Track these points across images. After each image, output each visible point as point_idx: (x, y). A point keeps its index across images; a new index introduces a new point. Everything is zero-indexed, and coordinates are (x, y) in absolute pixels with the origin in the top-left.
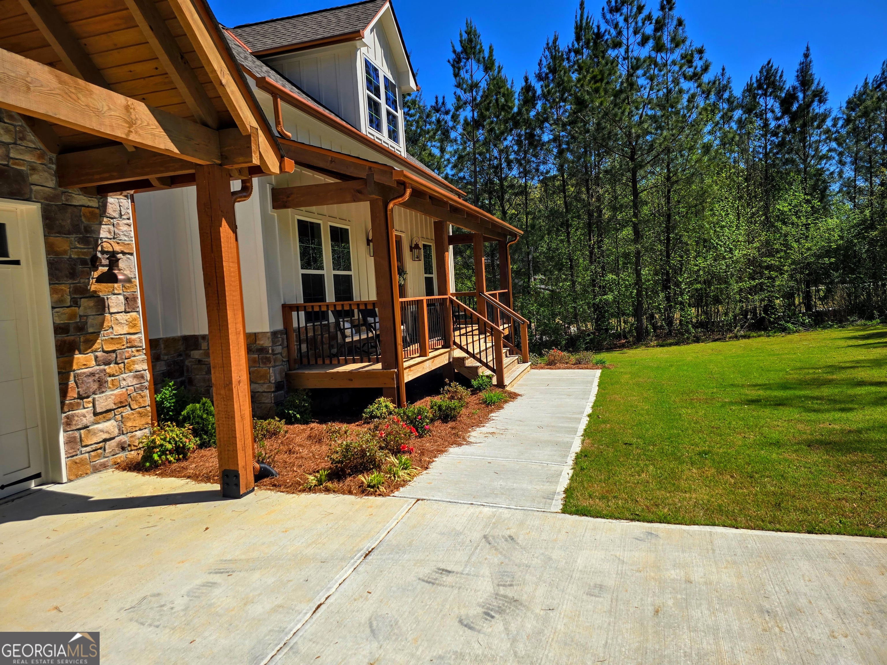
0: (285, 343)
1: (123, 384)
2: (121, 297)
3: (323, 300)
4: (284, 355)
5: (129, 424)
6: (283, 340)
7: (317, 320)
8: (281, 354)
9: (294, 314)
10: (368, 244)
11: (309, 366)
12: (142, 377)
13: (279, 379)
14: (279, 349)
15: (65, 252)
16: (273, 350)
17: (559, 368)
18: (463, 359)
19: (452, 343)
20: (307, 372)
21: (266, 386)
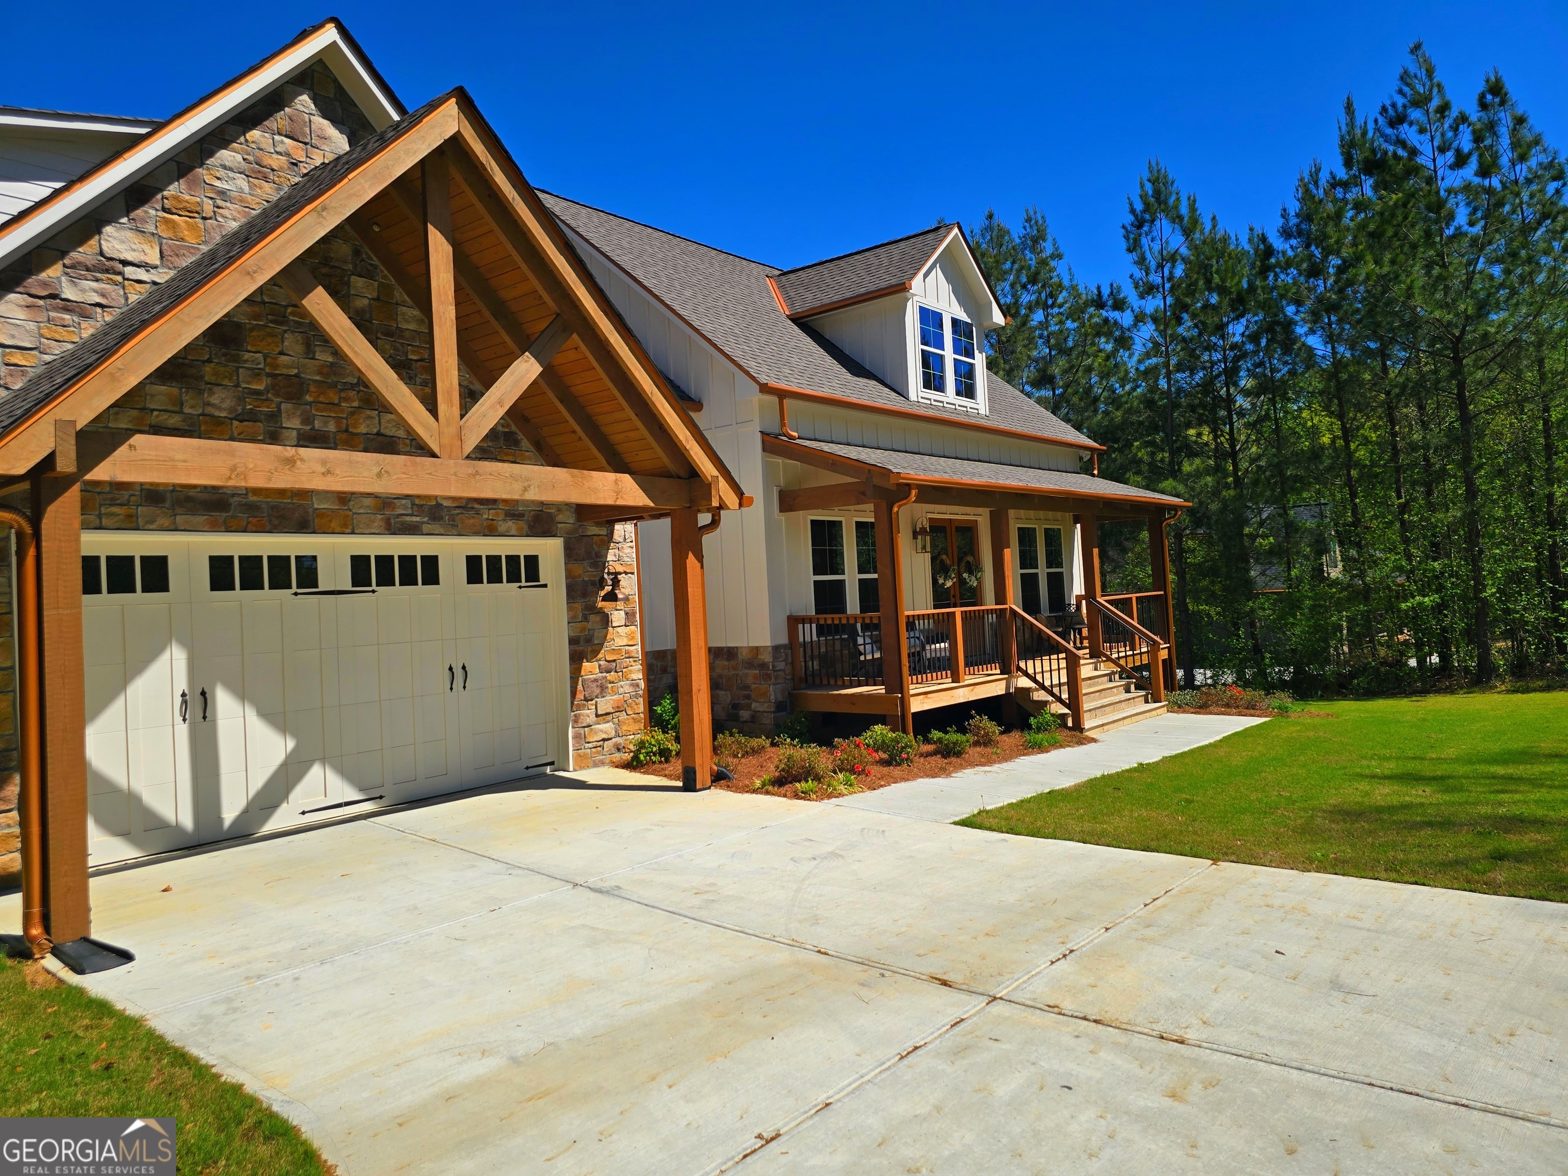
0: (790, 659)
1: (621, 690)
2: (622, 613)
3: (843, 610)
4: (787, 672)
5: (625, 728)
6: (786, 655)
7: (829, 634)
8: (784, 670)
9: (800, 626)
10: (915, 537)
11: (814, 686)
12: (638, 686)
13: (780, 698)
14: (781, 665)
15: (580, 576)
16: (773, 666)
17: (1211, 713)
18: (1028, 690)
19: (1014, 668)
20: (809, 692)
21: (766, 705)
